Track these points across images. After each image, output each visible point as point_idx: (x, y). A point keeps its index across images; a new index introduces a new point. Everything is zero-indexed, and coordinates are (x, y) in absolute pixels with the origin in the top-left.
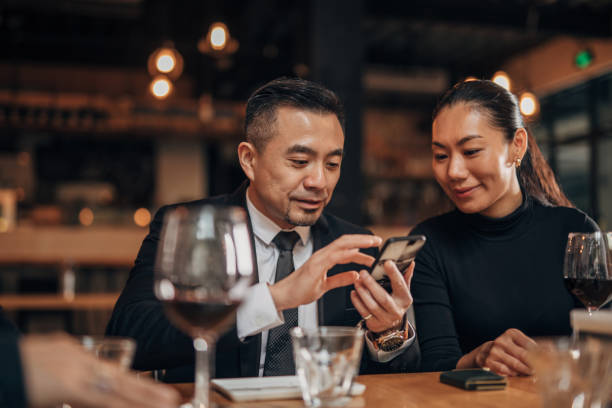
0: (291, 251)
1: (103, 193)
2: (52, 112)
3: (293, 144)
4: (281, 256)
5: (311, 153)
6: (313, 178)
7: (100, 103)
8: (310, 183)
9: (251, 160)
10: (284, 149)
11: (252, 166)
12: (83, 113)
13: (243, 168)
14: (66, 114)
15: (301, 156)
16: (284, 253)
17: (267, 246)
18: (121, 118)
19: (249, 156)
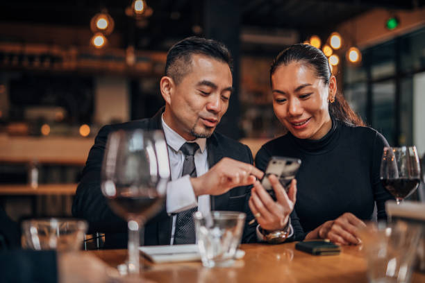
0: (193, 155)
1: (59, 113)
2: (21, 57)
3: (202, 79)
4: (186, 159)
5: (214, 87)
6: (214, 105)
7: (55, 51)
8: (212, 107)
9: (169, 89)
10: (196, 83)
11: (170, 94)
12: (43, 57)
13: (163, 94)
14: (32, 58)
15: (206, 89)
16: (188, 157)
17: (176, 153)
18: (70, 61)
19: (168, 86)
